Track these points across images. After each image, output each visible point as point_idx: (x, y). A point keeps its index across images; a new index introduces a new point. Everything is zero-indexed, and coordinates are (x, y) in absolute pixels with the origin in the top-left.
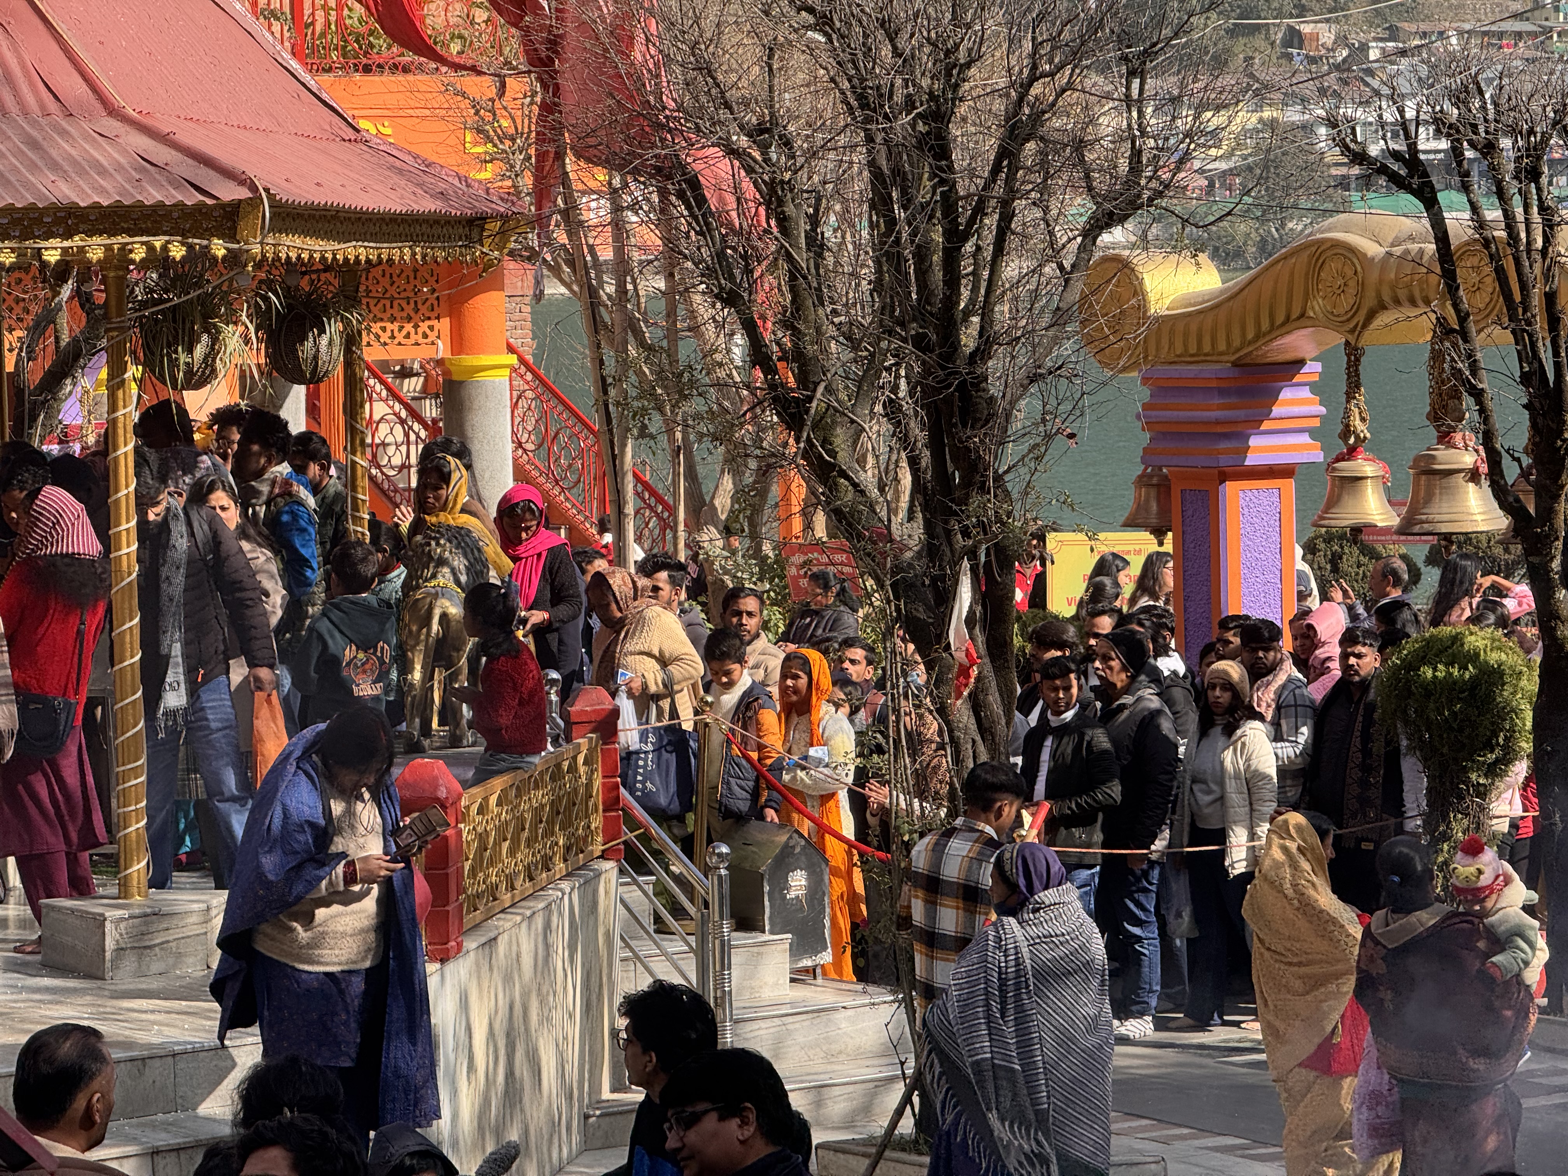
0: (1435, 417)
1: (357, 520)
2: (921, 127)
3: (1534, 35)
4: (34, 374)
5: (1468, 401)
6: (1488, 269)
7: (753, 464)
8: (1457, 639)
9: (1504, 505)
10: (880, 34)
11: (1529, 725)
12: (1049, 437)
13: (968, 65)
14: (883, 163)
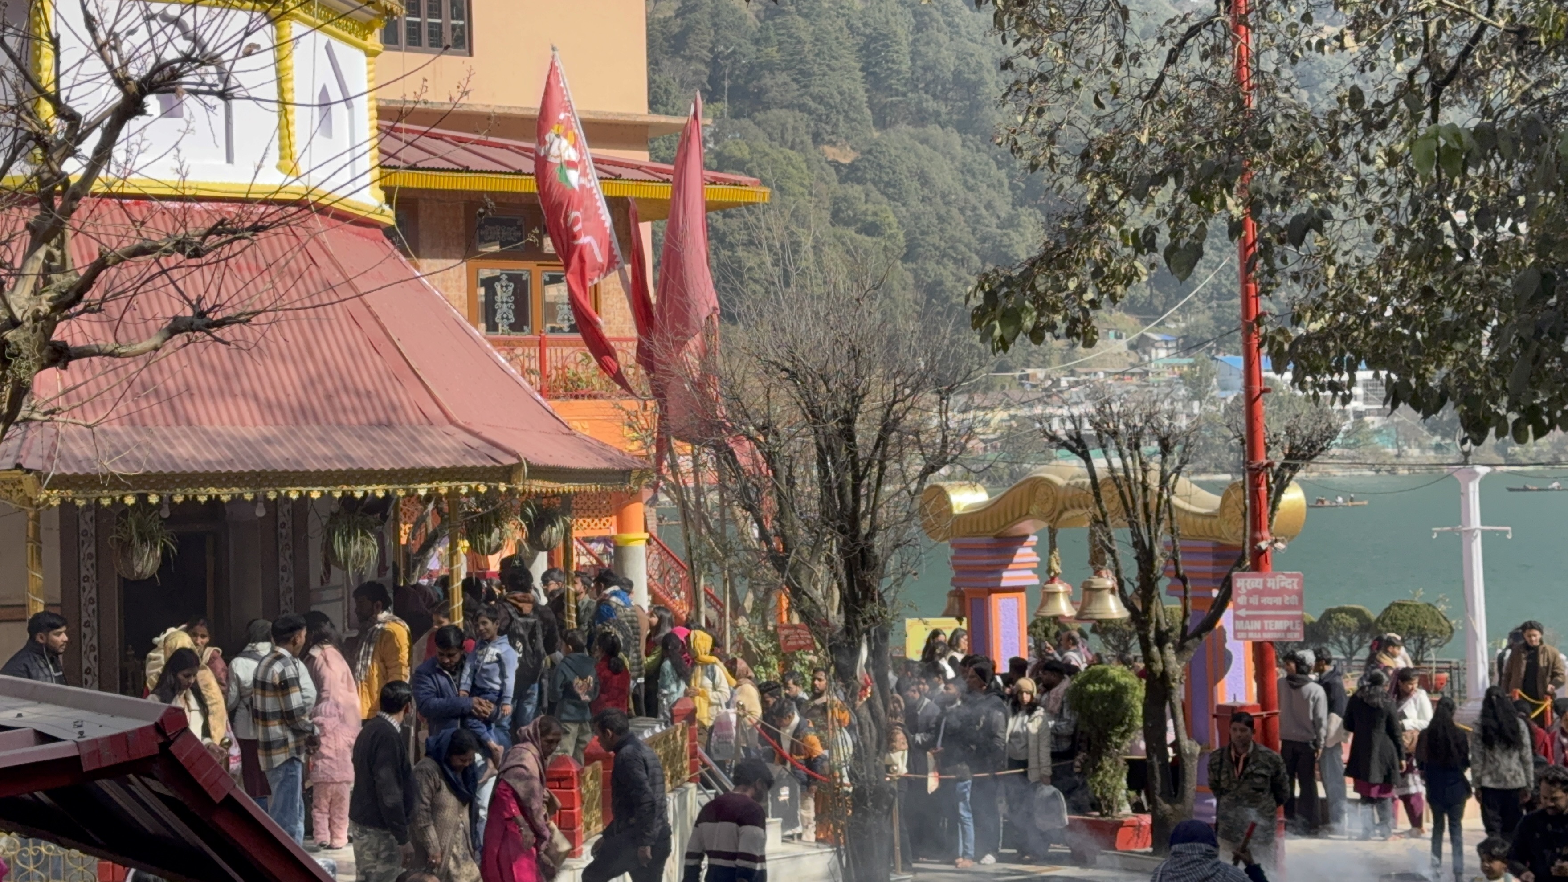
0: (1092, 563)
1: (570, 617)
2: (841, 426)
3: (1140, 374)
4: (415, 547)
5: (1108, 556)
6: (1117, 492)
7: (762, 589)
8: (1104, 671)
9: (1126, 605)
10: (821, 382)
11: (1140, 712)
12: (904, 575)
13: (863, 396)
14: (823, 443)
